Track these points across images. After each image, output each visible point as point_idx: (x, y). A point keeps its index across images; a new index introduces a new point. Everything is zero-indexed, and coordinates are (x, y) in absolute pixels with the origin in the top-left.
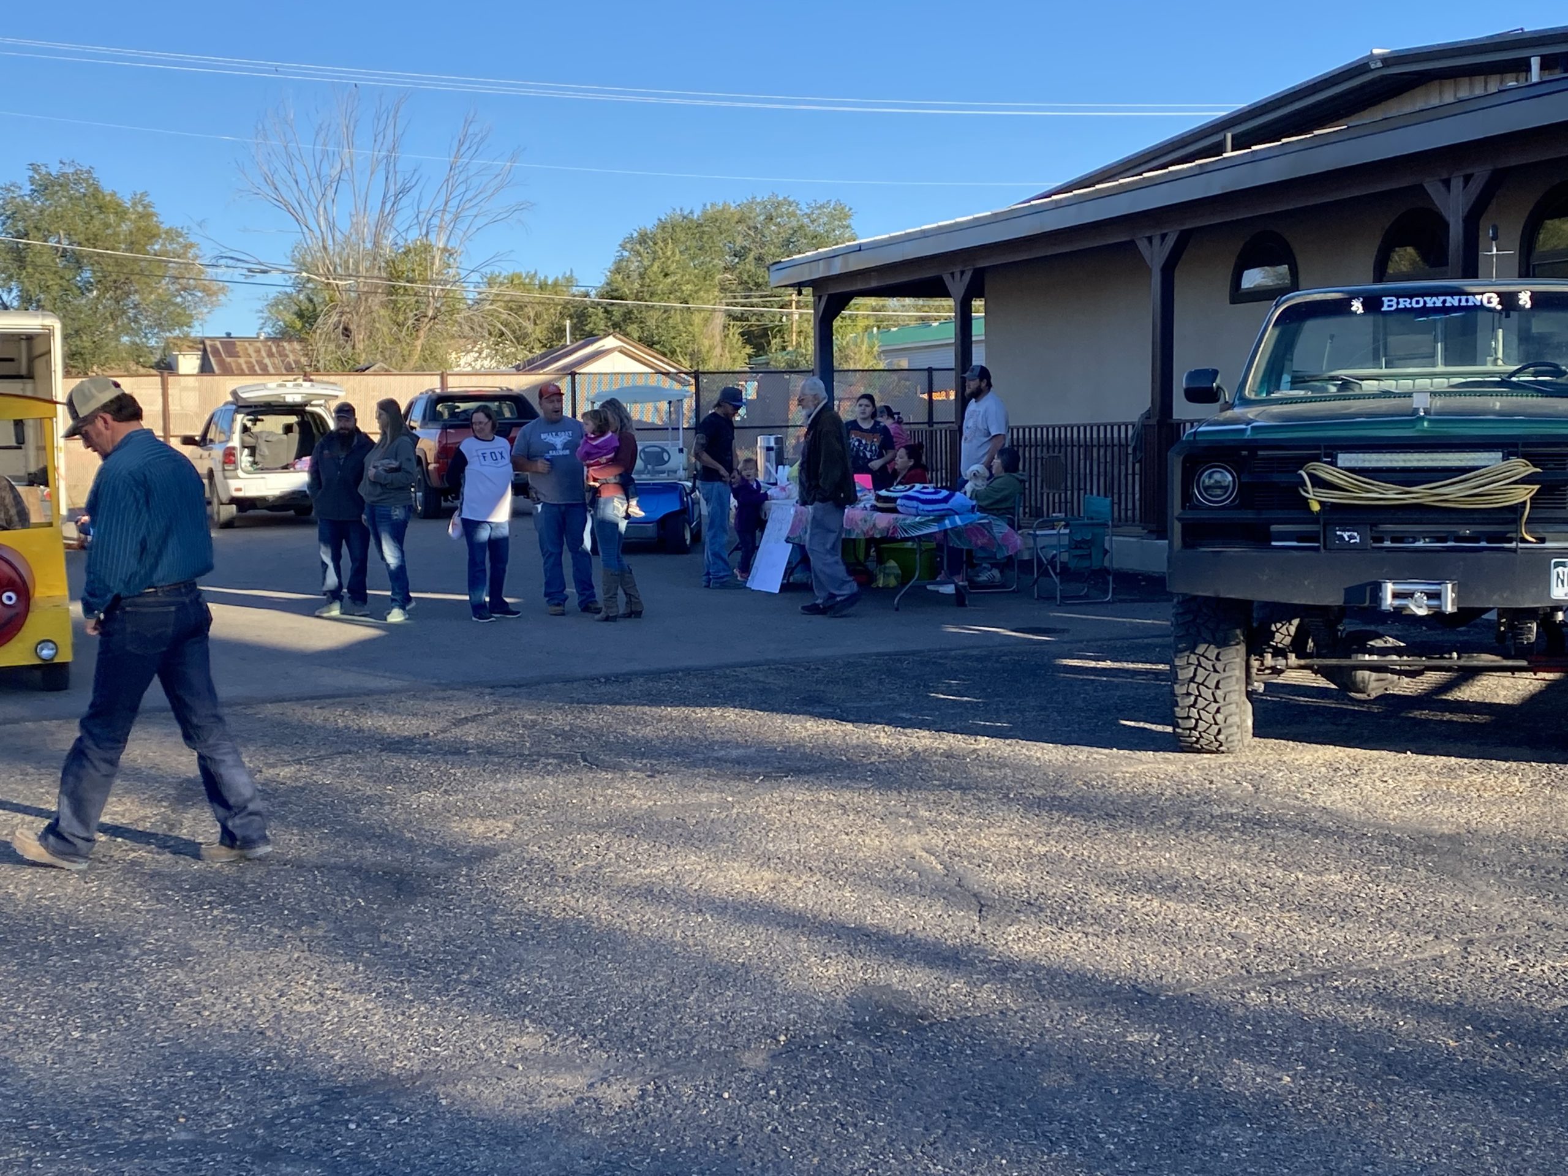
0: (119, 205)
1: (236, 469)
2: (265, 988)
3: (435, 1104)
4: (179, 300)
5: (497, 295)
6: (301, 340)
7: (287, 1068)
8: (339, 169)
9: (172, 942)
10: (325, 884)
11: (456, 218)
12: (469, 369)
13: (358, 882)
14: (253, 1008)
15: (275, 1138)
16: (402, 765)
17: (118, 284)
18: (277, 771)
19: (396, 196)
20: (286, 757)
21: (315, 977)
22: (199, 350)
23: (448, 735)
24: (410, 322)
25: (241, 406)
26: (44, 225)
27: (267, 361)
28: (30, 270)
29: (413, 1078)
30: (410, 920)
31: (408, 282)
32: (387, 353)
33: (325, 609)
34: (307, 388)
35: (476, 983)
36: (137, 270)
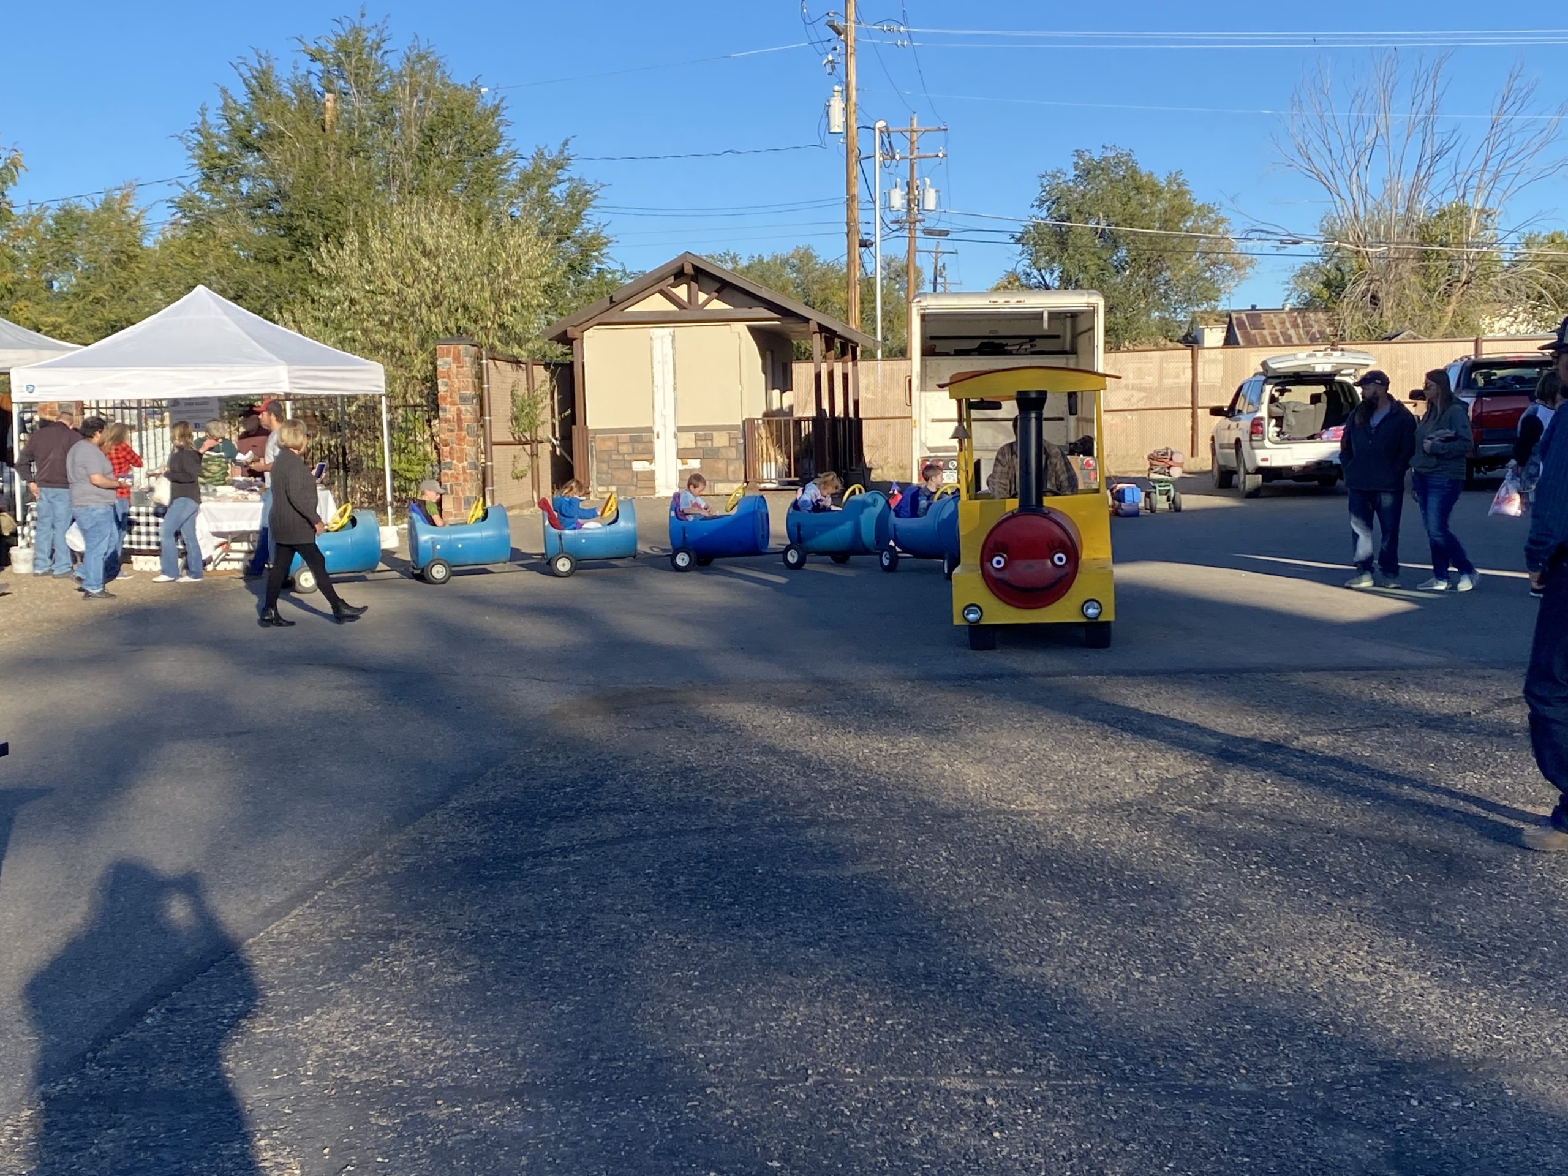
0: (1155, 185)
1: (1263, 439)
2: (1318, 953)
3: (1499, 1093)
4: (1208, 274)
5: (1538, 255)
6: (1327, 309)
7: (1344, 1036)
8: (1374, 135)
9: (1221, 896)
10: (1371, 857)
11: (1496, 177)
12: (1504, 334)
13: (1405, 857)
14: (1306, 971)
15: (1336, 1103)
16: (1443, 744)
17: (1152, 261)
18: (1315, 739)
19: (1433, 158)
20: (1322, 726)
21: (1366, 948)
22: (1224, 323)
23: (1491, 715)
24: (1441, 288)
25: (1269, 376)
26: (1085, 208)
27: (1292, 332)
28: (1071, 251)
29: (1477, 1064)
30: (1461, 903)
31: (1441, 246)
32: (1416, 320)
33: (1356, 580)
34: (1337, 357)
35: (1538, 975)
36: (1170, 247)
